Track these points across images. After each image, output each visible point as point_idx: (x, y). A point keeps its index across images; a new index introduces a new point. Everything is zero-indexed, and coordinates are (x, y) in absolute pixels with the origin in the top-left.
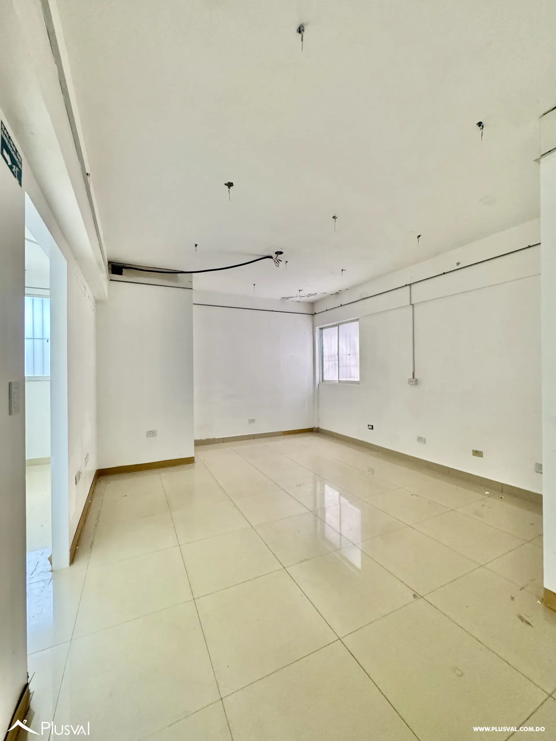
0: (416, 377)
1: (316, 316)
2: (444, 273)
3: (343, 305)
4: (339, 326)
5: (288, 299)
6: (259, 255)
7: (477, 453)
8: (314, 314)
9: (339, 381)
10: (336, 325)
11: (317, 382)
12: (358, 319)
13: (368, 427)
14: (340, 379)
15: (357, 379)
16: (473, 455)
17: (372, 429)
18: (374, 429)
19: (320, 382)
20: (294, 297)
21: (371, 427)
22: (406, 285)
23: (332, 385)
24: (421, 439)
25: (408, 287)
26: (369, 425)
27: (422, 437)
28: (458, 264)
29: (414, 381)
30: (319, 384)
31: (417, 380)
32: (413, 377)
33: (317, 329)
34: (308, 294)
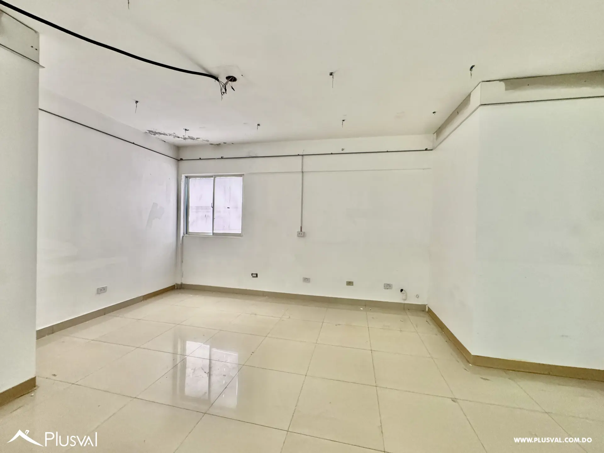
0: (303, 230)
1: (182, 163)
2: (332, 154)
3: (224, 157)
4: (215, 178)
5: (155, 135)
6: (204, 69)
7: (350, 283)
8: (180, 159)
9: (213, 233)
10: (212, 176)
11: (182, 235)
12: (243, 175)
13: (252, 275)
14: (214, 232)
15: (239, 232)
16: (347, 285)
17: (257, 276)
18: (258, 276)
19: (184, 235)
20: (167, 135)
21: (256, 275)
22: (299, 155)
23: (202, 238)
24: (306, 279)
25: (301, 157)
26: (252, 274)
27: (307, 277)
28: (343, 150)
29: (302, 234)
30: (183, 237)
31: (304, 233)
32: (301, 231)
33: (183, 177)
34: (188, 136)
